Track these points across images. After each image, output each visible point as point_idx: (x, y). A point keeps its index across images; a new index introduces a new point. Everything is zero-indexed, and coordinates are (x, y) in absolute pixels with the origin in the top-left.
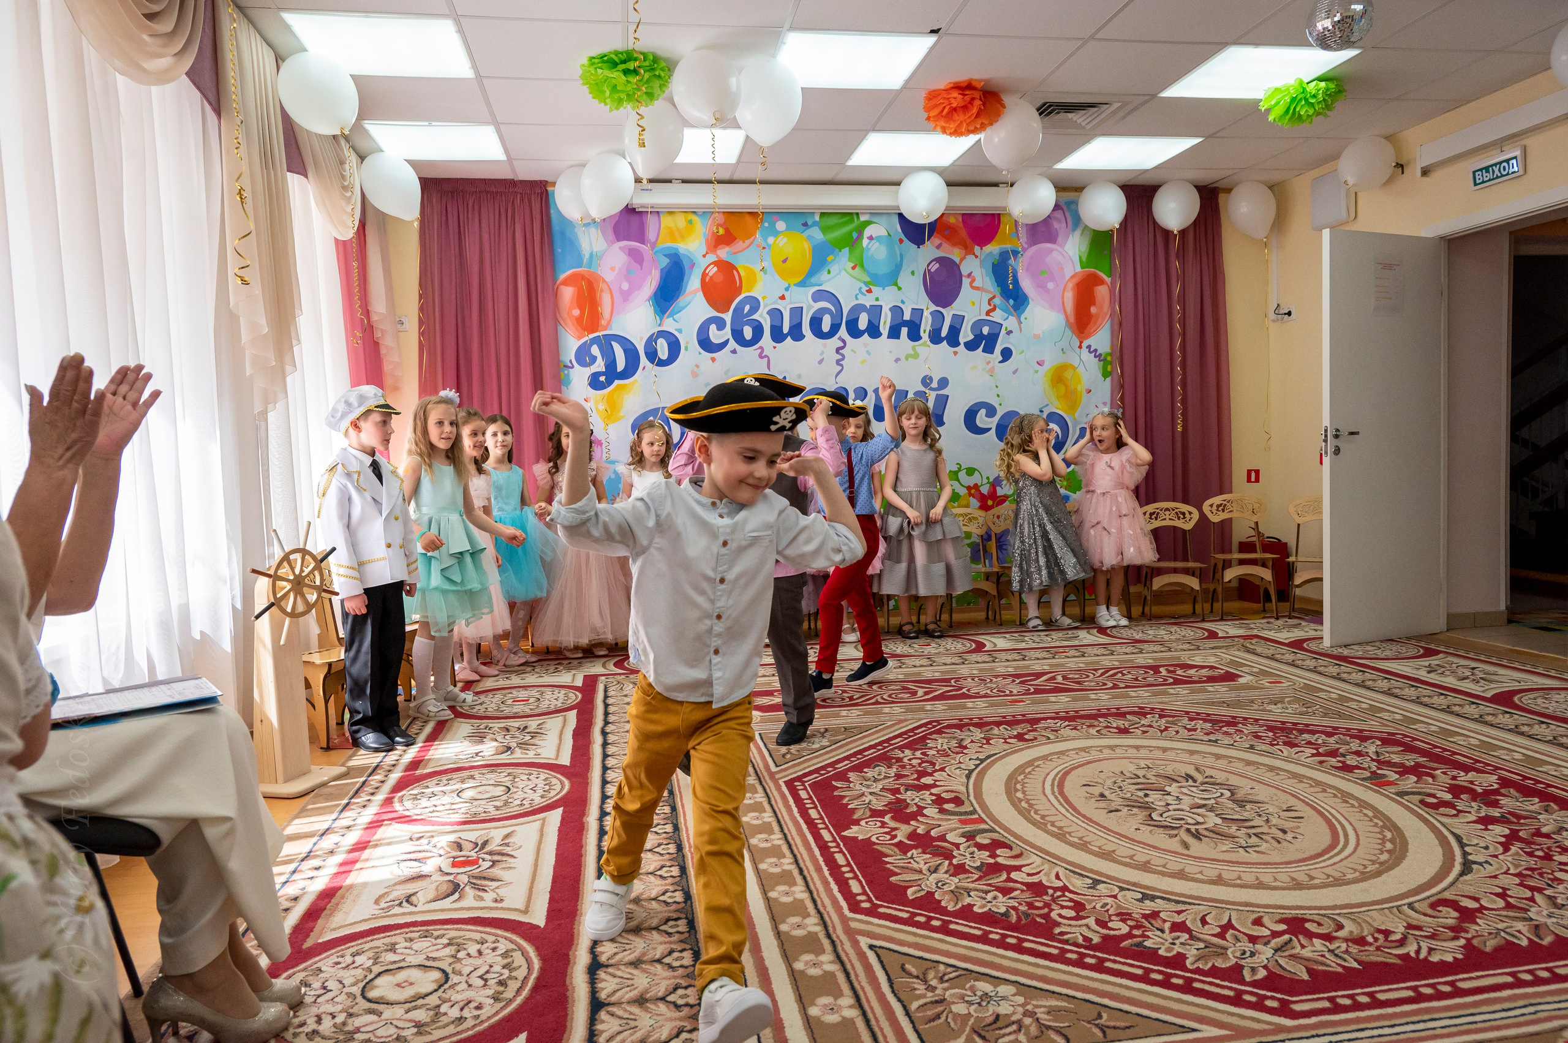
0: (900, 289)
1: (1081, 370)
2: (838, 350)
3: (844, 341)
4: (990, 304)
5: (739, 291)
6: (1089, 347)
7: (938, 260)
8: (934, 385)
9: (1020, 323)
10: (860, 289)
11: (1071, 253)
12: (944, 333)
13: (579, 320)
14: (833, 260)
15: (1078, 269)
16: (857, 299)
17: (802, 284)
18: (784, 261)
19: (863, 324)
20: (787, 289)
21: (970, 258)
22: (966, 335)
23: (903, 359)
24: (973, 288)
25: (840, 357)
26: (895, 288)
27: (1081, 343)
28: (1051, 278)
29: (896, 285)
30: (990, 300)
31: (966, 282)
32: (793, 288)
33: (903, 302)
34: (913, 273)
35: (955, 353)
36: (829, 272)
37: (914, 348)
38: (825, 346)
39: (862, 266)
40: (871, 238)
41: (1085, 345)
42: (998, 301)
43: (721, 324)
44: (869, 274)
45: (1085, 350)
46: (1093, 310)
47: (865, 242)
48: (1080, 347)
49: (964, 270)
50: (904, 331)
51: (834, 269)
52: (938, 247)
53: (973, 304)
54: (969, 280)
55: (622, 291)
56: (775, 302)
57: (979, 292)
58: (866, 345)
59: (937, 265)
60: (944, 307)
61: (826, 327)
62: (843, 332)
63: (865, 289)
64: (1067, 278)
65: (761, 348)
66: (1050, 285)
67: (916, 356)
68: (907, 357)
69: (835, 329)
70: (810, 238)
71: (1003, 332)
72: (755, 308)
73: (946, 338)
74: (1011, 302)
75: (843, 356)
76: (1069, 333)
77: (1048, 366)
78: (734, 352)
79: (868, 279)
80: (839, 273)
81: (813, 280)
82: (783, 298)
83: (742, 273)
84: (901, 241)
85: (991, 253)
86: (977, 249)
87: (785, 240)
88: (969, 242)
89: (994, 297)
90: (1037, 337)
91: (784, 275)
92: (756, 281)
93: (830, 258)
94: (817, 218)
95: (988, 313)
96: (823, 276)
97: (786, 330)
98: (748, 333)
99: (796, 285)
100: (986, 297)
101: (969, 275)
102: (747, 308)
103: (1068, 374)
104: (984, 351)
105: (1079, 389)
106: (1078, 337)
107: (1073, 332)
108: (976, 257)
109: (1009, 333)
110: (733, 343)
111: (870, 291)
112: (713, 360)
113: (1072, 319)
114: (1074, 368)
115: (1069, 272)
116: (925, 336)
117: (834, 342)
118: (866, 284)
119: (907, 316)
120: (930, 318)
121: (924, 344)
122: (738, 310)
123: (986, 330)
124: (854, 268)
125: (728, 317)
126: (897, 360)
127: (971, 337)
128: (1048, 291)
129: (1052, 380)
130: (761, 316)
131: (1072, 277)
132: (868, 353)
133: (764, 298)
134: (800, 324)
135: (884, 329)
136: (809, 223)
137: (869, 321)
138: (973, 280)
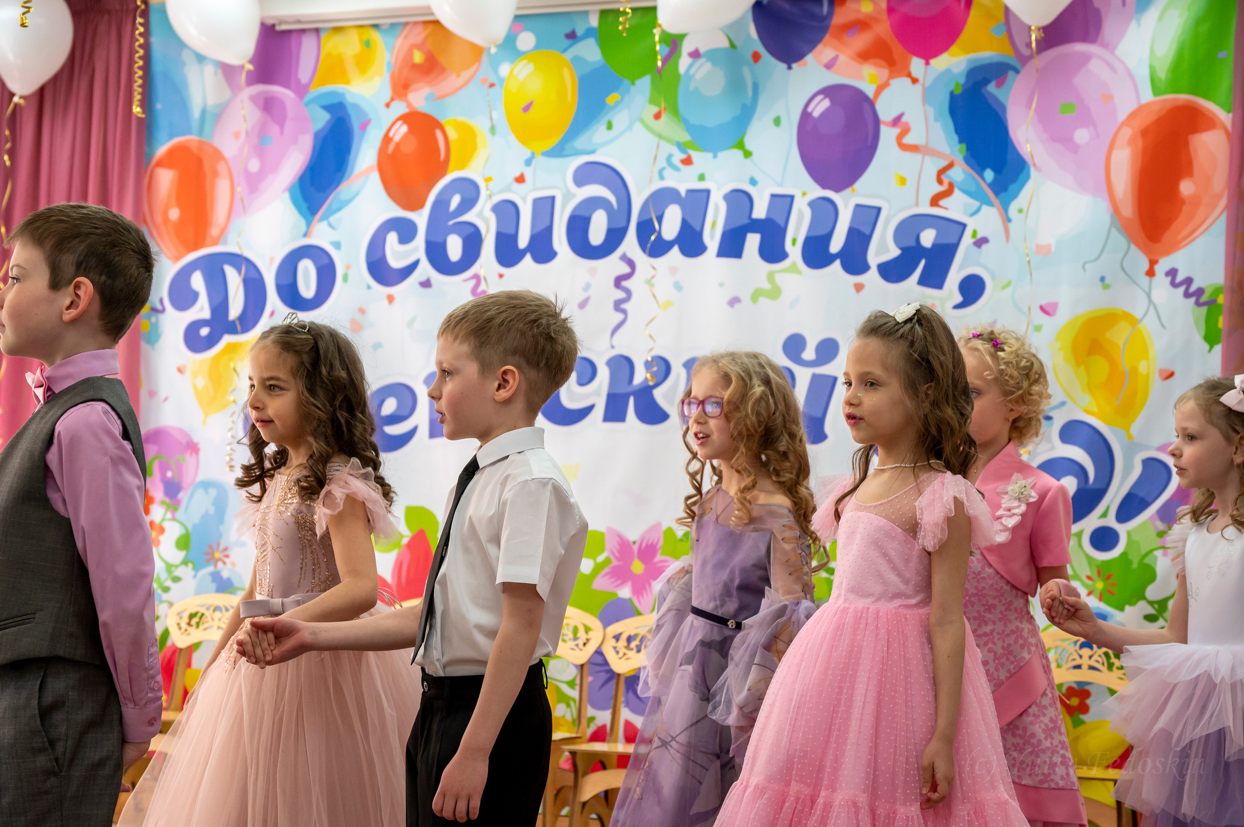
0: (748, 154)
1: (1149, 325)
2: (618, 281)
3: (631, 264)
4: (940, 181)
5: (441, 168)
6: (1172, 273)
7: (828, 92)
8: (809, 354)
9: (1007, 220)
10: (669, 158)
11: (1131, 63)
12: (836, 245)
13: (179, 228)
14: (617, 103)
15: (1147, 96)
16: (662, 178)
17: (558, 151)
18: (526, 109)
19: (670, 227)
20: (528, 163)
21: (900, 84)
22: (883, 248)
23: (746, 297)
24: (904, 147)
25: (621, 295)
26: (737, 154)
27: (1153, 263)
28: (1085, 118)
29: (740, 145)
30: (941, 172)
31: (888, 135)
32: (540, 160)
33: (753, 182)
34: (777, 122)
35: (859, 287)
36: (610, 126)
37: (771, 276)
38: (593, 272)
39: (675, 112)
40: (695, 54)
41: (1161, 267)
42: (959, 173)
43: (406, 231)
44: (689, 127)
45: (1161, 279)
46: (1186, 188)
47: (684, 62)
48: (1151, 273)
49: (885, 109)
50: (753, 241)
51: (620, 119)
52: (829, 66)
53: (903, 181)
54: (896, 131)
55: (248, 175)
56: (507, 189)
57: (916, 158)
58: (673, 271)
59: (826, 103)
60: (838, 190)
61: (597, 234)
62: (630, 244)
63: (678, 156)
64: (1122, 116)
65: (476, 277)
66: (1081, 136)
67: (775, 293)
68: (756, 296)
69: (615, 237)
70: (577, 61)
71: (967, 240)
72: (468, 203)
73: (839, 255)
74: (989, 175)
75: (629, 293)
76: (1119, 240)
77: (1063, 316)
78: (426, 284)
79: (685, 137)
80: (630, 127)
81: (580, 143)
82: (520, 179)
83: (452, 134)
84: (756, 57)
85: (948, 71)
86: (917, 65)
87: (531, 67)
88: (897, 49)
89: (950, 166)
90: (1043, 250)
91: (524, 135)
92: (474, 148)
93: (612, 99)
94: (594, 21)
95: (935, 201)
96: (598, 134)
97: (523, 241)
98: (454, 248)
99: (549, 154)
100: (932, 166)
101: (897, 121)
102: (456, 201)
103: (1119, 335)
104: (922, 282)
105: (1143, 367)
106: (1146, 251)
107: (1132, 239)
108: (915, 81)
109: (981, 242)
110: (425, 269)
111: (688, 161)
112: (391, 299)
113: (1128, 210)
114: (1134, 322)
115: (1125, 107)
116: (794, 250)
117: (612, 265)
118: (681, 147)
119: (760, 212)
120: (808, 213)
121: (793, 269)
122: (441, 204)
123: (928, 238)
124: (657, 116)
125: (421, 218)
126: (734, 301)
127: (894, 252)
128: (1074, 148)
129: (1075, 349)
130: (480, 215)
131: (1133, 115)
132: (678, 287)
133: (488, 180)
134: (549, 230)
135: (712, 238)
136: (579, 32)
137: (685, 224)
138: (906, 131)
